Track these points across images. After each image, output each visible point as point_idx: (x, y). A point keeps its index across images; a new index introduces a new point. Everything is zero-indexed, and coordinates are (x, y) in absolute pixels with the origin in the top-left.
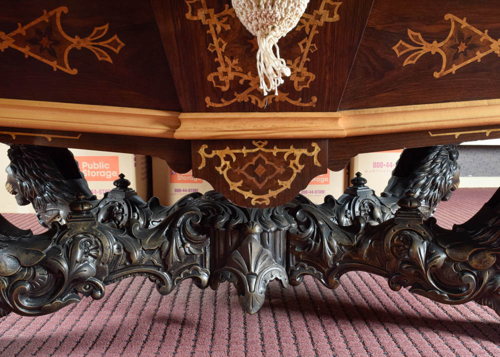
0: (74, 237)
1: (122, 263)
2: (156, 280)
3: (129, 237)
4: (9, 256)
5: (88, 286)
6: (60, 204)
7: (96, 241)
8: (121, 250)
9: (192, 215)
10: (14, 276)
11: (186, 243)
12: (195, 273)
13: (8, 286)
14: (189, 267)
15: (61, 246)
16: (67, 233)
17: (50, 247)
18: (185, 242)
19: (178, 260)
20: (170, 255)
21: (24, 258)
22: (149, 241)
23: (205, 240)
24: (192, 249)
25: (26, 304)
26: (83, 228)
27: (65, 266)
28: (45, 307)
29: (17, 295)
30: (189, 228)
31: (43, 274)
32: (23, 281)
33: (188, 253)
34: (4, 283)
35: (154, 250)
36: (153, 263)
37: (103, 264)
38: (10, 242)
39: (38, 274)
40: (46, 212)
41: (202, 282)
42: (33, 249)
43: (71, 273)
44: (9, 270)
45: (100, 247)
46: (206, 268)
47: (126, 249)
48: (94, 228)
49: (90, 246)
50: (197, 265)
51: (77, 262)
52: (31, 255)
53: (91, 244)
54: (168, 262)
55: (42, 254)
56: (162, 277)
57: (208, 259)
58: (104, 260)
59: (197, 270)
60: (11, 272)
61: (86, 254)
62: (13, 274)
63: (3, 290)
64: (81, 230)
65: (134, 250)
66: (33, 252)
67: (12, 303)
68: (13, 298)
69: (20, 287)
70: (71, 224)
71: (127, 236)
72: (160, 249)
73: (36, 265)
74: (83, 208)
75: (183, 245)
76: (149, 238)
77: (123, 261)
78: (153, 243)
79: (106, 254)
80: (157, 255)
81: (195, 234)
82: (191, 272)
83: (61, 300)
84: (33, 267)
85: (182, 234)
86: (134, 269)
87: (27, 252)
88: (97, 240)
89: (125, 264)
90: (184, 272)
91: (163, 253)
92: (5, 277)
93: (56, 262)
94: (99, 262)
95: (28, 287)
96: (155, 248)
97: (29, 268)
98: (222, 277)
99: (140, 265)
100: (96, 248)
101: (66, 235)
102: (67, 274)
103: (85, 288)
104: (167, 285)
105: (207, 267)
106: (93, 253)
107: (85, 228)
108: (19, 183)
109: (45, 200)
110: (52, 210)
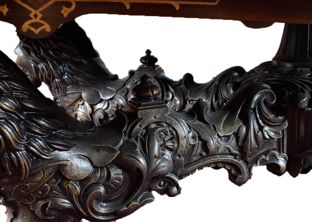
0: (147, 128)
1: (197, 154)
2: (231, 170)
3: (201, 123)
4: (79, 157)
5: (162, 183)
6: (82, 85)
7: (170, 131)
8: (196, 139)
9: (267, 93)
10: (87, 179)
11: (264, 126)
12: (273, 159)
13: (81, 191)
14: (266, 154)
15: (133, 140)
16: (139, 124)
17: (121, 142)
18: (262, 125)
19: (257, 147)
20: (249, 141)
21: (96, 157)
22: (223, 127)
23: (283, 121)
24: (272, 134)
25: (103, 210)
26: (155, 117)
27: (142, 161)
28: (121, 212)
29: (91, 202)
30: (265, 109)
31: (119, 174)
32: (97, 184)
33: (268, 137)
34: (76, 188)
35: (229, 136)
36: (230, 151)
37: (179, 156)
38: (76, 138)
39: (113, 174)
40: (66, 95)
41: (281, 169)
42: (104, 145)
43: (150, 171)
44: (81, 172)
45: (176, 137)
46: (283, 152)
47: (202, 137)
48: (166, 115)
49: (165, 137)
50: (274, 149)
51: (156, 157)
52: (104, 153)
53: (166, 135)
54: (247, 149)
55: (115, 151)
56: (239, 166)
57: (285, 143)
58: (180, 151)
59: (274, 156)
60: (84, 175)
61: (164, 147)
62: (85, 176)
63: (75, 196)
64: (153, 119)
65: (211, 139)
66: (104, 148)
67: (85, 210)
68: (88, 205)
69: (96, 191)
70: (142, 112)
71: (198, 122)
72: (236, 135)
73: (110, 164)
74: (153, 93)
75: (261, 128)
76: (222, 123)
77: (198, 151)
78: (228, 129)
79: (182, 145)
80: (233, 141)
81: (272, 116)
82: (268, 159)
83: (136, 202)
84: (106, 166)
85: (258, 116)
86: (209, 159)
87: (98, 149)
88: (171, 129)
89: (201, 154)
90: (261, 158)
91: (240, 139)
92: (76, 181)
93: (134, 159)
94: (175, 154)
95: (102, 189)
96: (231, 134)
97: (102, 168)
98: (304, 163)
99: (216, 155)
100: (171, 139)
101: (138, 127)
102: (146, 172)
103: (160, 185)
104: (244, 175)
105: (285, 152)
106: (169, 144)
107: (157, 117)
108: (32, 65)
109: (65, 82)
110: (73, 93)
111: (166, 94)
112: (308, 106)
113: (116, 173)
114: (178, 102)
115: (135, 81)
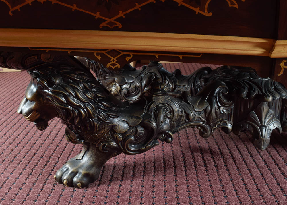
0: (157, 106)
1: (183, 121)
2: (201, 129)
3: (186, 103)
4: (123, 121)
5: (164, 135)
6: (115, 74)
7: (169, 108)
8: (183, 113)
9: (223, 88)
10: (126, 133)
11: (221, 106)
12: (225, 124)
13: (122, 139)
14: (221, 121)
15: (150, 112)
16: (153, 104)
17: (144, 114)
18: (220, 105)
19: (216, 117)
20: (211, 115)
21: (131, 121)
22: (198, 106)
23: (232, 104)
24: (225, 111)
25: (133, 149)
26: (162, 100)
27: (154, 124)
28: (142, 150)
29: (127, 144)
30: (222, 97)
31: (142, 131)
32: (131, 135)
33: (222, 113)
34: (120, 137)
35: (201, 111)
36: (201, 119)
37: (174, 122)
38: (121, 111)
39: (139, 130)
40: (106, 79)
41: (229, 130)
42: (134, 115)
43: (158, 130)
44: (123, 129)
45: (172, 112)
46: (231, 121)
47: (186, 112)
48: (167, 99)
49: (166, 112)
50: (226, 119)
51: (161, 122)
52: (134, 120)
53: (167, 110)
54: (210, 118)
55: (140, 119)
56: (206, 128)
57: (232, 116)
58: (174, 119)
59: (225, 123)
60: (124, 130)
61: (166, 117)
62: (125, 131)
63: (120, 141)
64: (160, 101)
65: (191, 113)
66: (135, 117)
67: (124, 148)
68: (125, 146)
69: (130, 139)
70: (155, 98)
71: (184, 103)
72: (205, 110)
73: (137, 125)
74: (161, 87)
75: (219, 107)
76: (198, 104)
77: (184, 119)
78: (200, 107)
79: (175, 116)
80: (203, 114)
81: (226, 101)
82: (222, 124)
83: (150, 145)
84: (135, 126)
85: (218, 100)
86: (189, 123)
87: (132, 117)
88: (170, 107)
89: (185, 121)
90: (218, 124)
91: (207, 113)
92: (120, 133)
93: (150, 123)
94: (171, 121)
95: (133, 138)
96: (202, 110)
97: (133, 127)
98: (242, 127)
99: (193, 121)
100: (170, 112)
101: (152, 106)
102: (156, 130)
103: (162, 137)
104: (208, 132)
105: (232, 121)
106: (169, 115)
107: (163, 100)
108: (87, 61)
109: (105, 72)
110: (110, 78)
111: (165, 81)
112: (246, 97)
113: (140, 130)
114: (171, 86)
115: (147, 73)
